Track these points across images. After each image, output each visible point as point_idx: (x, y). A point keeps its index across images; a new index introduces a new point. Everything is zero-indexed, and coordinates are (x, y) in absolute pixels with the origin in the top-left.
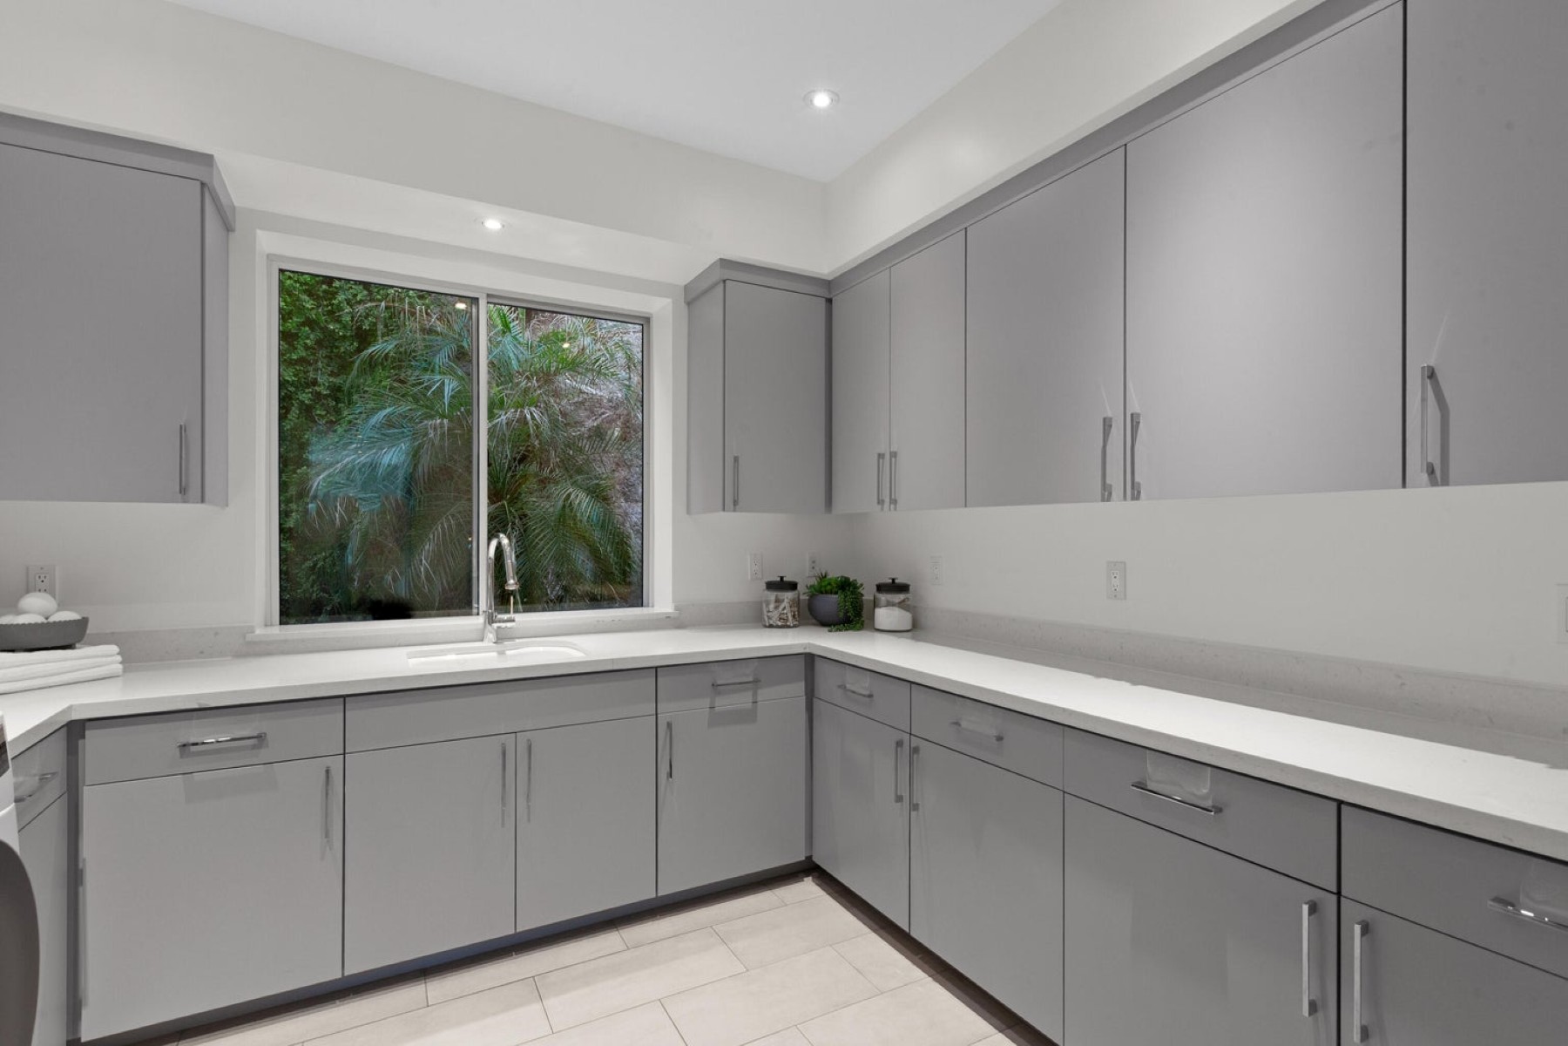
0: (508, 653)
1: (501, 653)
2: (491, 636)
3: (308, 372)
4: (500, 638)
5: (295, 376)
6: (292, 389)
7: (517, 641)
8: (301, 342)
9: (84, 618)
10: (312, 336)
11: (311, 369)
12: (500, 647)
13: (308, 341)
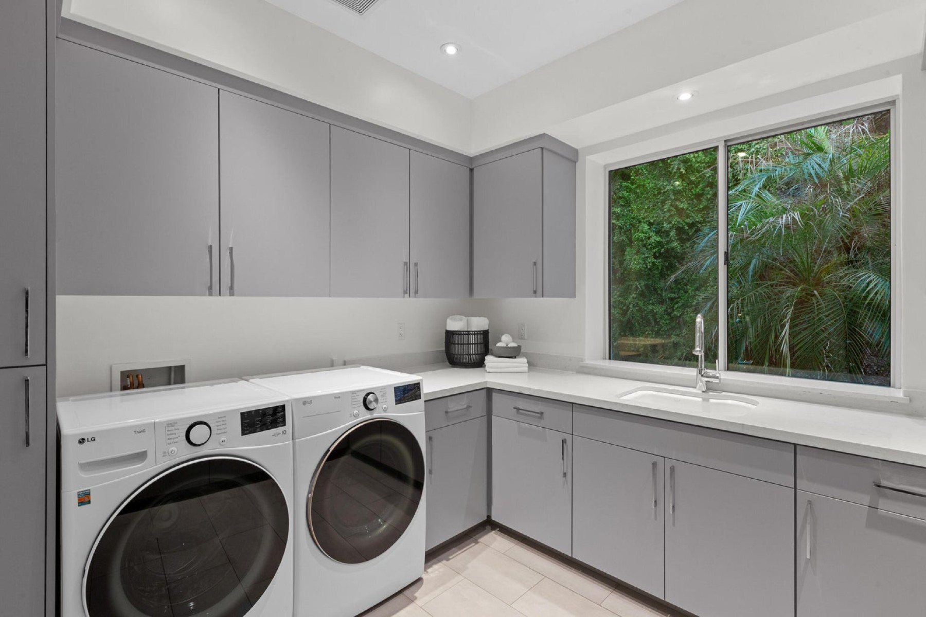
0: (711, 401)
1: (706, 400)
2: (702, 385)
3: (709, 214)
4: (709, 388)
5: (702, 217)
6: (699, 225)
7: (724, 393)
8: (705, 197)
9: (519, 346)
10: (710, 192)
11: (710, 211)
12: (706, 396)
13: (708, 196)
